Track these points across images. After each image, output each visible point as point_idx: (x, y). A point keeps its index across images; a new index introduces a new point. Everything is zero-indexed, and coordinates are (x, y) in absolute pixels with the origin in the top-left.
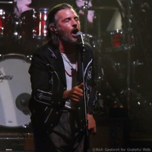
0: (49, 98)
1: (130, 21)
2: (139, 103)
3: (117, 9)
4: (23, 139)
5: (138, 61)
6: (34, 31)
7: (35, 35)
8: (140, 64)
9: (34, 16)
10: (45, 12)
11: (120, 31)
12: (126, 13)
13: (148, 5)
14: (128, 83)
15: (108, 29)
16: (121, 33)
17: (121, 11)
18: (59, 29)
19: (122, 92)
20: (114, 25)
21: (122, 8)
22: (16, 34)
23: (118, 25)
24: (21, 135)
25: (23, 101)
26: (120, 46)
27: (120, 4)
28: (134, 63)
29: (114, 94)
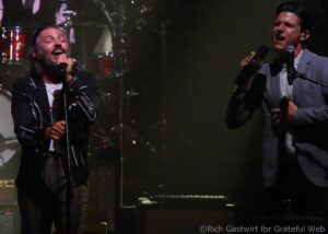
1: (123, 41)
3: (106, 26)
8: (135, 94)
11: (110, 54)
12: (118, 31)
13: (144, 22)
14: (121, 117)
15: (96, 51)
16: (112, 56)
17: (111, 29)
18: (41, 52)
20: (102, 46)
21: (113, 24)
23: (108, 46)
26: (110, 72)
27: (110, 20)
28: (128, 92)
29: (102, 131)
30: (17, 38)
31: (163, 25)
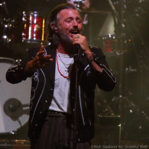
1: (123, 26)
2: (131, 111)
3: (109, 13)
4: (11, 145)
5: (131, 67)
6: (23, 34)
7: (24, 39)
8: (132, 70)
9: (24, 19)
10: (36, 15)
11: (112, 36)
13: (142, 10)
15: (101, 33)
16: (114, 38)
17: (114, 15)
19: (113, 100)
20: (107, 29)
21: (115, 12)
22: (5, 37)
24: (8, 141)
25: (11, 106)
26: (112, 52)
27: (113, 8)
28: (127, 69)
29: (105, 101)
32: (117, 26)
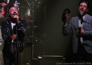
0: (6, 38)
1: (33, 12)
11: (29, 15)
12: (32, 9)
13: (39, 6)
19: (30, 37)
21: (30, 7)
23: (29, 13)
26: (29, 21)
27: (30, 6)
29: (27, 37)
30: (3, 11)
31: (45, 7)
32: (31, 12)
